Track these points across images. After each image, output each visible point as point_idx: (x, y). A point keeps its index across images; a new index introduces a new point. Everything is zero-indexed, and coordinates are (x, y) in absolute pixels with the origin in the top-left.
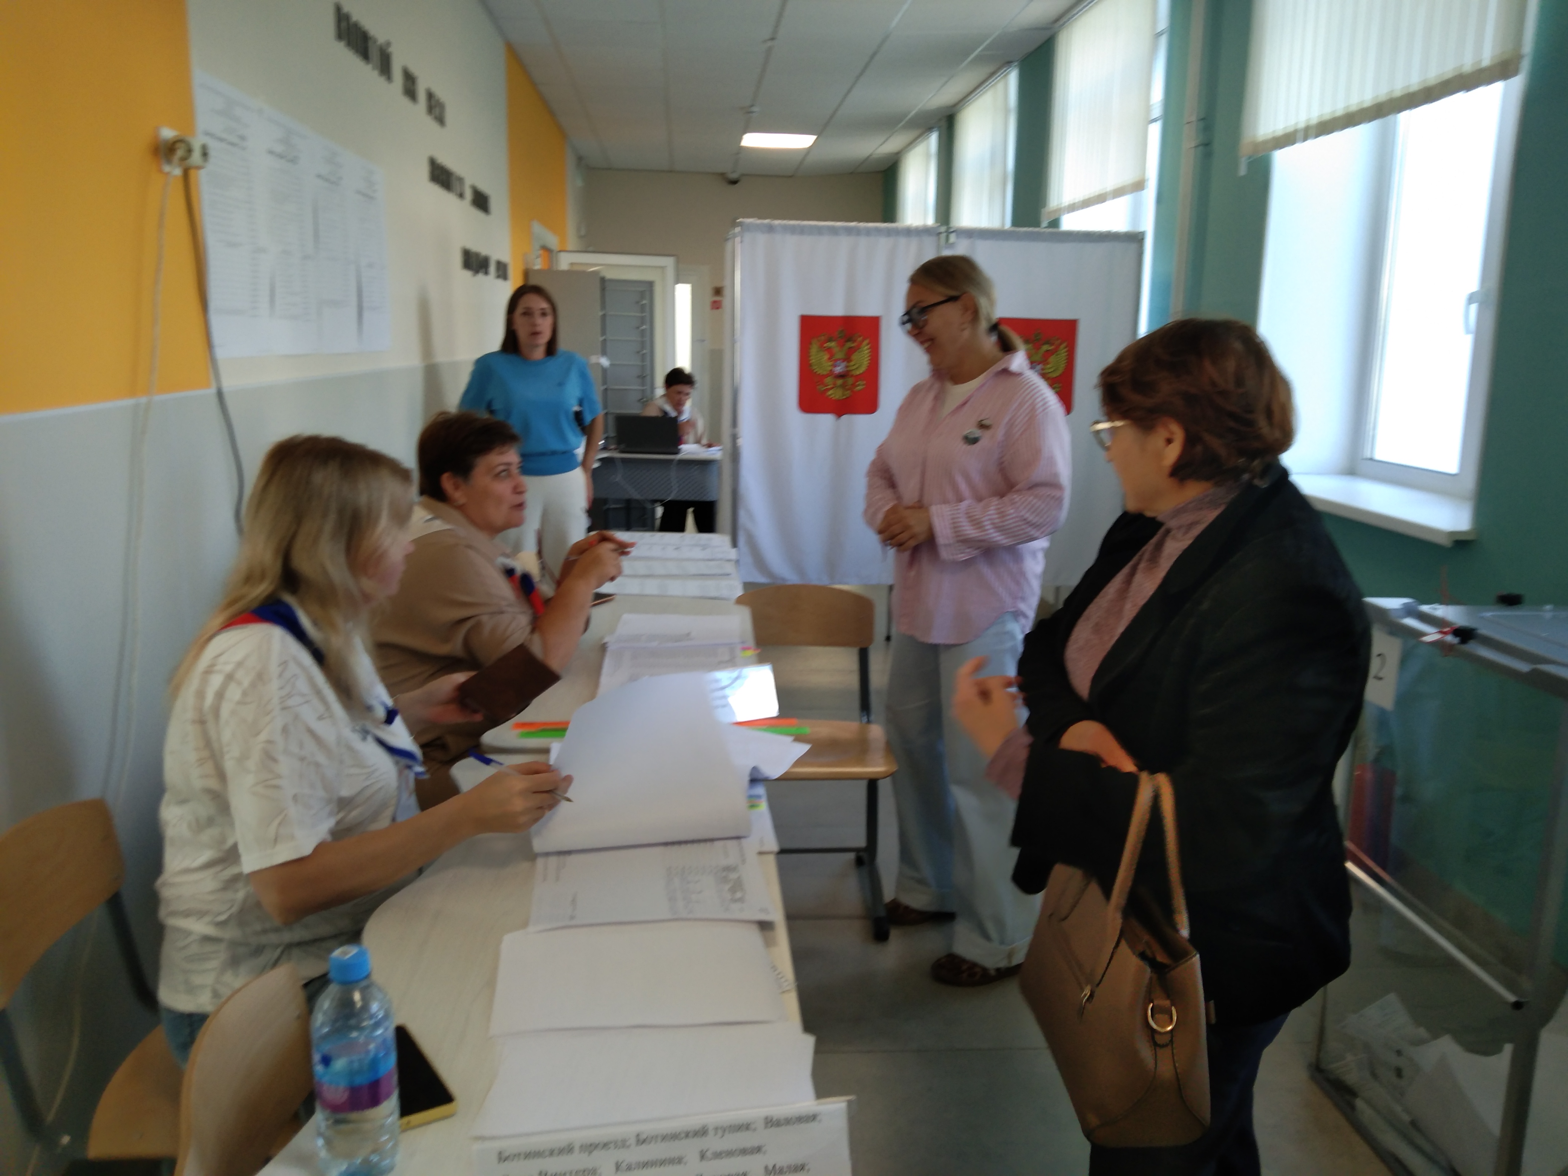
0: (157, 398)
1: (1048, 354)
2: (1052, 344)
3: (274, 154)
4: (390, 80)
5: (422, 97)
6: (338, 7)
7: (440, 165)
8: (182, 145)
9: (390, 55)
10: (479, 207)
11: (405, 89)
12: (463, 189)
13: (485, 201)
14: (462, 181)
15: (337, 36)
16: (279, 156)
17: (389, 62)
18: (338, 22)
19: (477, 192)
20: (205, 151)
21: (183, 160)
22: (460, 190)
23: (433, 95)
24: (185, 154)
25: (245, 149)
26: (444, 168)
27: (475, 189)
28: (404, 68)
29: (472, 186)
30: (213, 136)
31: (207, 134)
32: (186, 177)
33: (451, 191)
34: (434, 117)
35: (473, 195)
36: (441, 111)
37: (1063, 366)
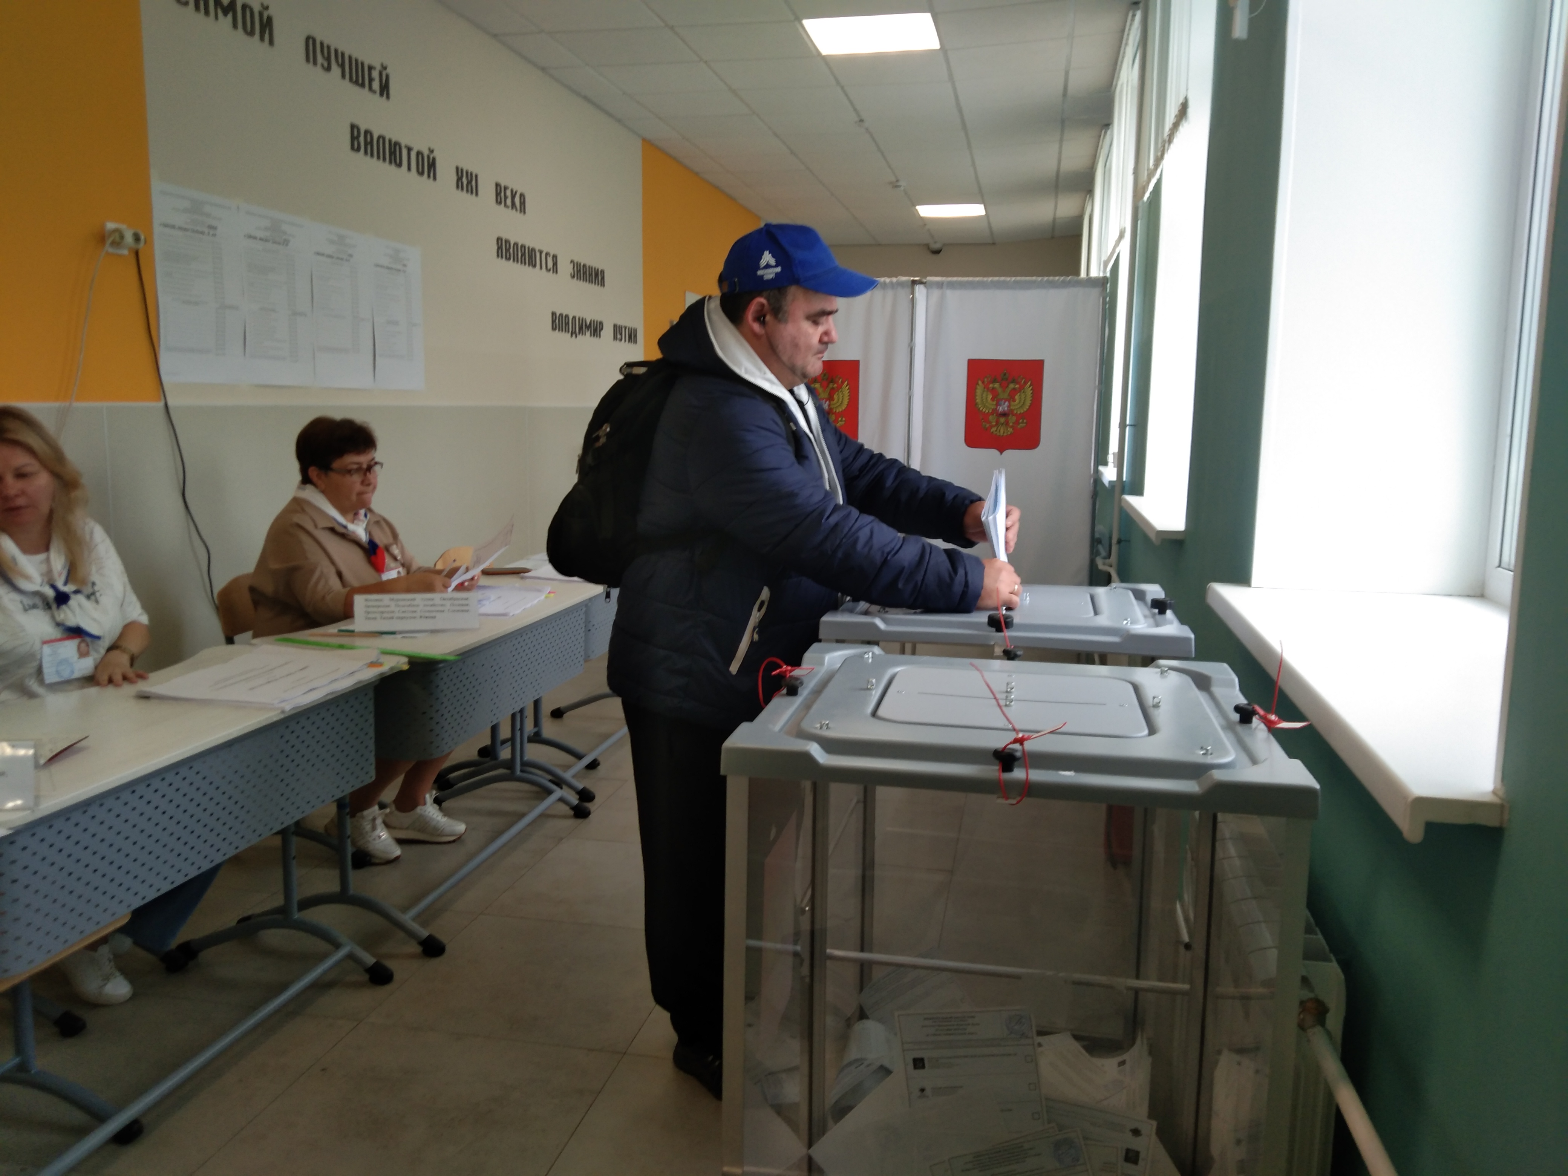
0: (76, 404)
1: (1014, 392)
2: (1017, 383)
3: (255, 238)
4: (435, 178)
5: (487, 190)
6: (353, 127)
7: (516, 244)
8: (117, 235)
9: (434, 159)
10: (585, 280)
11: (459, 185)
12: (555, 264)
13: (597, 275)
14: (555, 257)
15: (352, 148)
16: (261, 239)
17: (432, 165)
18: (354, 138)
19: (582, 267)
20: (137, 238)
21: (116, 244)
22: (550, 264)
23: (506, 188)
24: (118, 239)
25: (214, 235)
26: (523, 246)
27: (578, 265)
28: (457, 168)
29: (572, 261)
30: (173, 227)
31: (166, 225)
32: (137, 253)
33: (534, 266)
34: (506, 206)
35: (574, 269)
36: (517, 200)
37: (1028, 403)
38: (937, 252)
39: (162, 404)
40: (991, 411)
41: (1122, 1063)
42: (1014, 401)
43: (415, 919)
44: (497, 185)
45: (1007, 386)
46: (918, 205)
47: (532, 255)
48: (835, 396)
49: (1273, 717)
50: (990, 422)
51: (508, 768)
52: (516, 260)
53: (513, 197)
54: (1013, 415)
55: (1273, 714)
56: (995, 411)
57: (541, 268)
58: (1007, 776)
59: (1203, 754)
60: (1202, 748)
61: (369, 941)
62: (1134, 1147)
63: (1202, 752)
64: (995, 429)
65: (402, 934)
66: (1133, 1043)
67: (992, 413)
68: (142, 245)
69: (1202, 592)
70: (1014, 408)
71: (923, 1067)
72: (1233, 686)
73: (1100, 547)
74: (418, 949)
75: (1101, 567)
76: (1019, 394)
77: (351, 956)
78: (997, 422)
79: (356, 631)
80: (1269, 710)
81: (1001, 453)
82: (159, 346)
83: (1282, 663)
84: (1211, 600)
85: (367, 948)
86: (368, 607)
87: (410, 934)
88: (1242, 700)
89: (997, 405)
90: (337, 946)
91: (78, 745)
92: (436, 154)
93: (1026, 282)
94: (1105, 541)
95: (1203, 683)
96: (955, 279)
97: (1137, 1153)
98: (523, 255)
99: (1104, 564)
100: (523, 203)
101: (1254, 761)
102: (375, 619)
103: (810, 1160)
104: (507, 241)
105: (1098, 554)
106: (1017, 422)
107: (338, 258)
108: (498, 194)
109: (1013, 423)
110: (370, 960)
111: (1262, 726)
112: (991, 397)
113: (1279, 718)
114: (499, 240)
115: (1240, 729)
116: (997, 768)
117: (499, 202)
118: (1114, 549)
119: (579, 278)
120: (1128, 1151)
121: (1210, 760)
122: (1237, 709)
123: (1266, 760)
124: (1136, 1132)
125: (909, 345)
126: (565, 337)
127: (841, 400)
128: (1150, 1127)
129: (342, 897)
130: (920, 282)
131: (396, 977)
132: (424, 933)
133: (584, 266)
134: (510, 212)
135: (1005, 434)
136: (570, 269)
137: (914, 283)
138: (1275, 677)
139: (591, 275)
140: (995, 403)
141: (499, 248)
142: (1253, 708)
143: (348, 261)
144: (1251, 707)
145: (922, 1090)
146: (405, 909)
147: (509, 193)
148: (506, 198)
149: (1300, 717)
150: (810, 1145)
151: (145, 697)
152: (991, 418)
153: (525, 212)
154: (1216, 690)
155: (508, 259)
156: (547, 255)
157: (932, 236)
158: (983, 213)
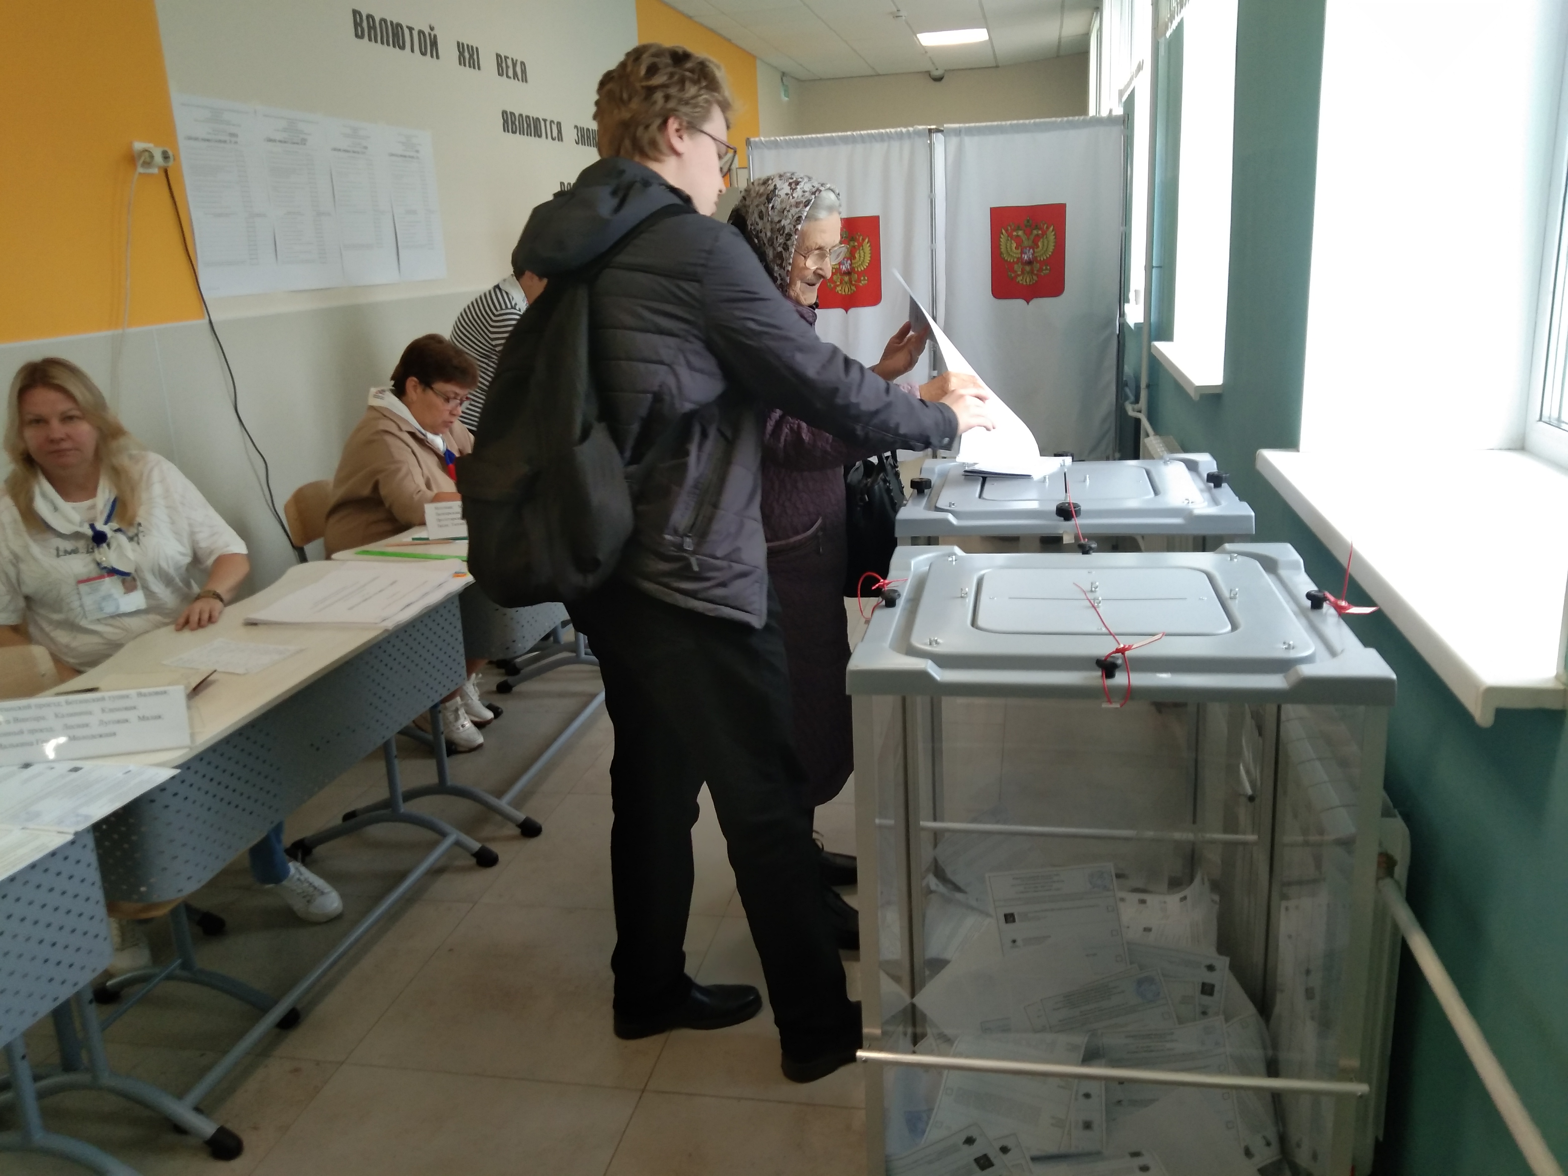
0: (129, 330)
1: (1037, 238)
2: (1040, 229)
3: (274, 141)
4: (438, 57)
5: (488, 63)
6: (355, 13)
7: (520, 116)
8: (147, 154)
9: (435, 36)
10: (589, 144)
11: (462, 61)
12: (560, 132)
14: (559, 124)
15: (357, 36)
16: (280, 141)
17: (434, 43)
18: (357, 25)
19: (585, 131)
20: (166, 156)
21: (148, 164)
22: (555, 134)
23: (506, 58)
24: (148, 160)
25: (236, 143)
26: (528, 117)
27: (582, 129)
28: (458, 43)
29: (576, 127)
30: (196, 139)
31: (190, 138)
32: (166, 172)
33: (540, 136)
34: (508, 76)
35: (578, 135)
36: (518, 69)
37: (1051, 248)
38: (938, 79)
39: (207, 321)
40: (1015, 260)
41: (1184, 899)
42: (1038, 247)
43: (510, 804)
44: (498, 56)
45: (1031, 233)
46: (921, 32)
47: (537, 124)
48: (857, 256)
49: (1343, 603)
50: (1015, 272)
51: (572, 651)
52: (522, 132)
53: (514, 65)
54: (1037, 262)
55: (1342, 600)
56: (1020, 260)
57: (547, 137)
58: (1110, 682)
59: (1286, 648)
60: (1284, 643)
61: (470, 827)
62: (1208, 980)
63: (1284, 647)
64: (1021, 278)
65: (498, 818)
66: (1192, 880)
67: (1017, 263)
68: (171, 163)
69: (1251, 458)
70: (1037, 255)
71: (1014, 921)
72: (1299, 568)
73: (1127, 390)
74: (517, 831)
75: (1131, 413)
76: (1041, 240)
77: (458, 843)
78: (1023, 271)
79: (430, 539)
80: (1338, 596)
81: (1028, 303)
82: (197, 264)
83: (1352, 552)
84: (1259, 466)
85: (468, 832)
86: (439, 515)
87: (507, 817)
88: (1312, 588)
89: (1022, 253)
90: (443, 835)
91: (210, 678)
92: (435, 32)
93: (1045, 123)
94: (1132, 384)
95: (1270, 565)
96: (972, 125)
97: (1212, 987)
98: (529, 126)
99: (1134, 410)
100: (524, 72)
101: (1333, 653)
102: (447, 526)
103: (913, 1006)
104: (512, 114)
105: (1127, 398)
106: (1041, 270)
107: (354, 152)
108: (499, 65)
109: (1037, 271)
110: (476, 846)
111: (1332, 611)
112: (1015, 245)
113: (1348, 603)
114: (504, 113)
115: (1314, 615)
116: (1099, 673)
117: (500, 74)
118: (1144, 394)
119: (584, 144)
120: (1204, 985)
121: (1293, 654)
122: (1309, 596)
123: (1342, 651)
124: (1211, 968)
125: (929, 196)
127: (862, 259)
128: (1223, 963)
129: (442, 788)
130: (938, 131)
131: (501, 858)
132: (521, 816)
133: (588, 129)
134: (513, 84)
135: (1031, 283)
136: (574, 135)
137: (930, 131)
138: (1345, 564)
140: (1019, 251)
141: (505, 122)
142: (1324, 595)
143: (363, 153)
144: (1322, 594)
145: (1014, 941)
146: (500, 794)
147: (510, 63)
148: (507, 67)
149: (1369, 602)
150: (913, 994)
151: (252, 624)
152: (1016, 267)
153: (526, 81)
154: (1283, 572)
155: (514, 132)
156: (552, 122)
157: (933, 63)
158: (986, 37)
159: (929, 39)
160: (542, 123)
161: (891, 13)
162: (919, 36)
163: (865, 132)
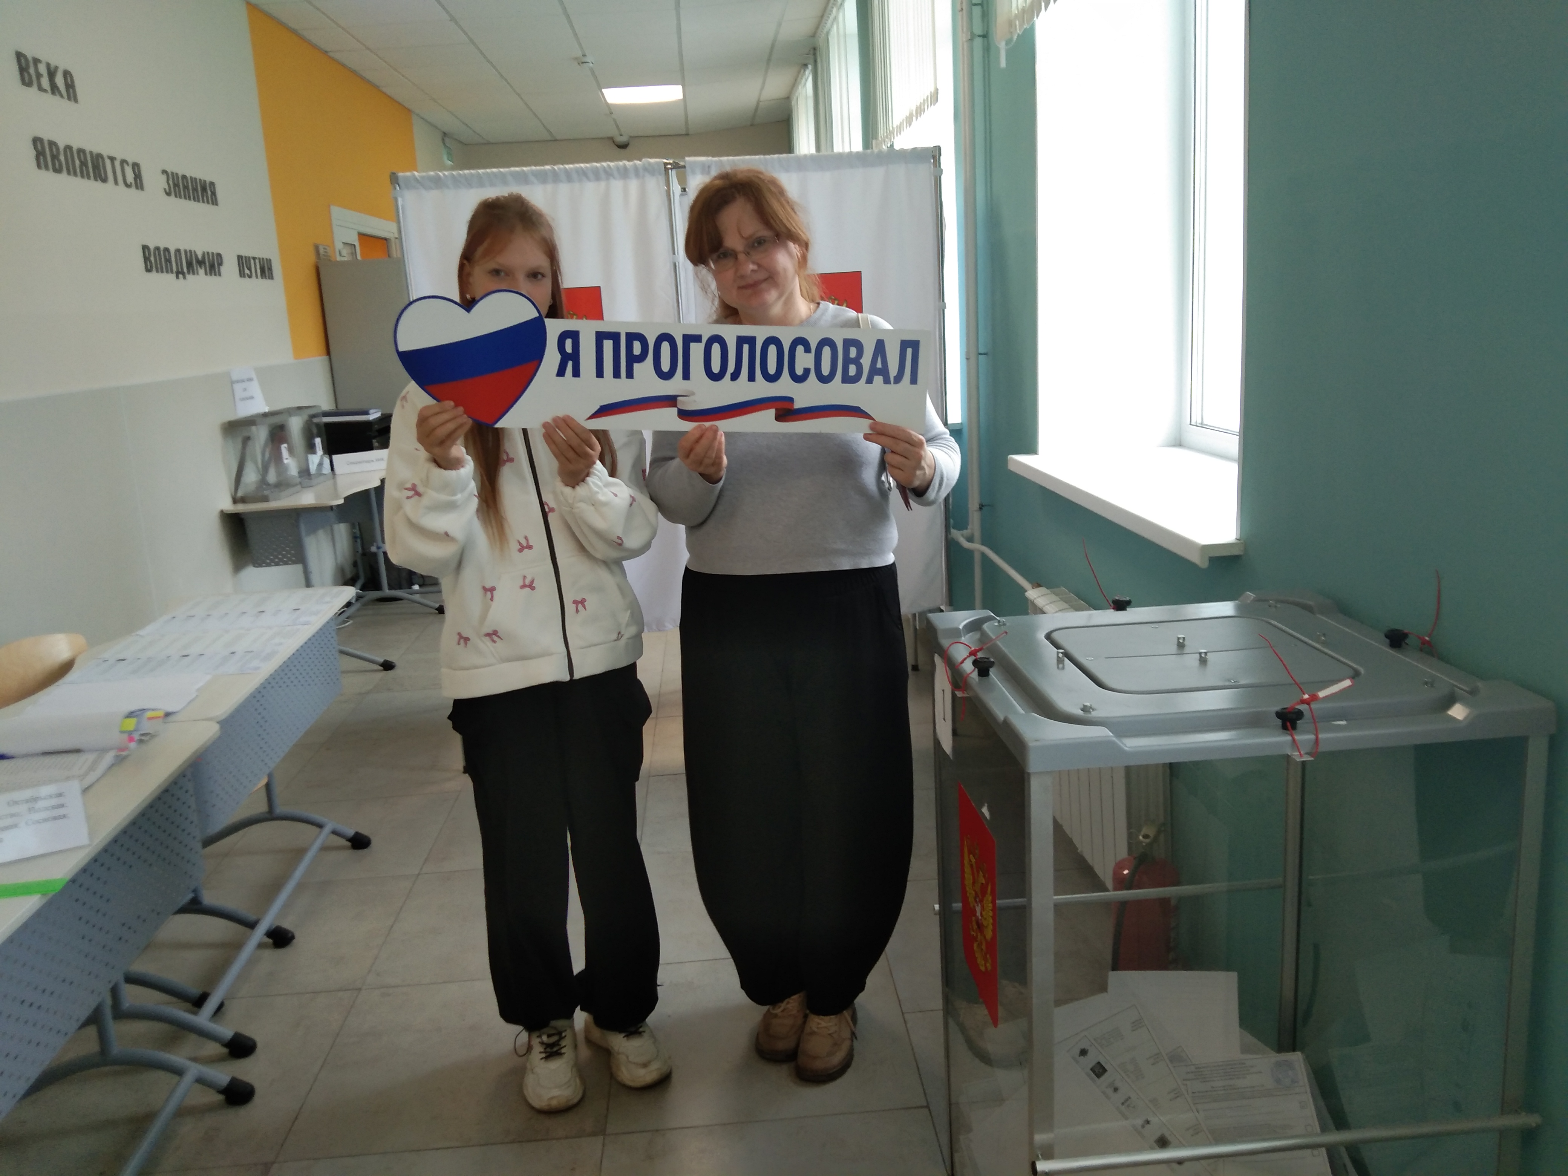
7: (68, 148)
10: (187, 197)
12: (138, 177)
13: (204, 189)
14: (136, 166)
19: (180, 179)
22: (130, 177)
23: (36, 61)
26: (81, 151)
27: (175, 176)
29: (164, 172)
33: (104, 180)
34: (40, 88)
35: (168, 182)
36: (60, 81)
38: (623, 146)
44: (19, 56)
46: (608, 86)
47: (98, 163)
52: (72, 172)
53: (51, 75)
57: (115, 182)
98: (84, 164)
100: (70, 86)
104: (52, 144)
108: (23, 70)
114: (37, 141)
117: (26, 82)
119: (178, 195)
126: (168, 279)
133: (184, 177)
134: (49, 99)
136: (162, 182)
139: (195, 190)
141: (40, 154)
147: (42, 69)
148: (38, 76)
153: (75, 100)
155: (58, 170)
156: (123, 162)
157: (617, 126)
158: (680, 96)
159: (615, 96)
160: (108, 163)
161: (576, 59)
162: (605, 91)
163: (571, 166)
